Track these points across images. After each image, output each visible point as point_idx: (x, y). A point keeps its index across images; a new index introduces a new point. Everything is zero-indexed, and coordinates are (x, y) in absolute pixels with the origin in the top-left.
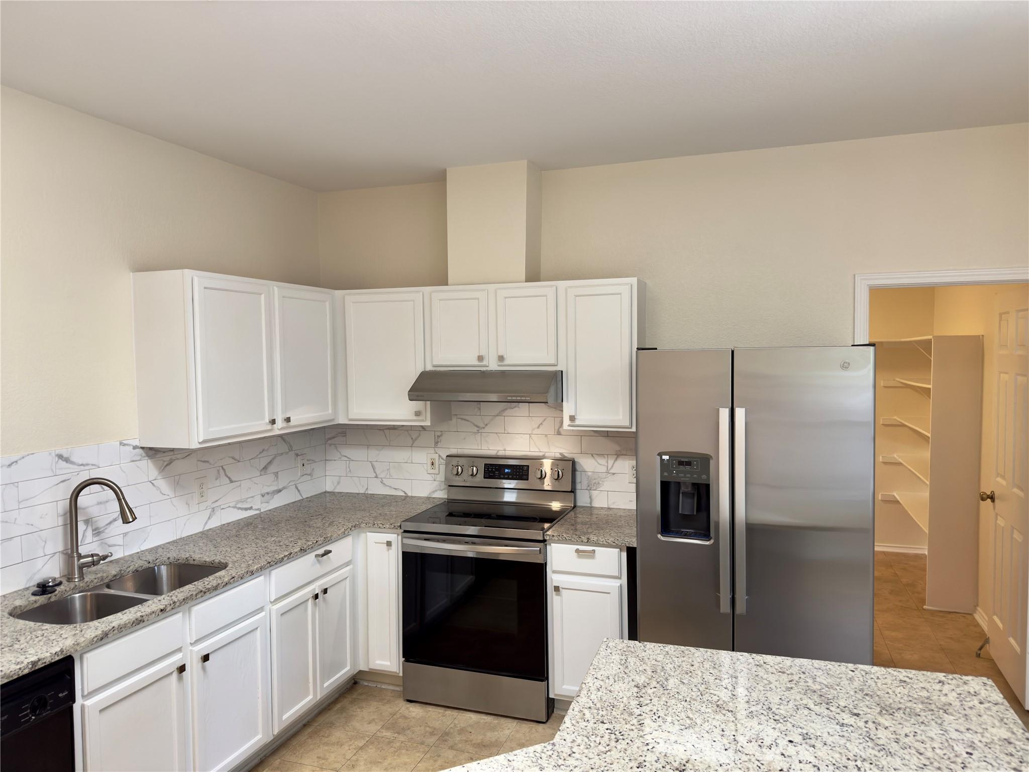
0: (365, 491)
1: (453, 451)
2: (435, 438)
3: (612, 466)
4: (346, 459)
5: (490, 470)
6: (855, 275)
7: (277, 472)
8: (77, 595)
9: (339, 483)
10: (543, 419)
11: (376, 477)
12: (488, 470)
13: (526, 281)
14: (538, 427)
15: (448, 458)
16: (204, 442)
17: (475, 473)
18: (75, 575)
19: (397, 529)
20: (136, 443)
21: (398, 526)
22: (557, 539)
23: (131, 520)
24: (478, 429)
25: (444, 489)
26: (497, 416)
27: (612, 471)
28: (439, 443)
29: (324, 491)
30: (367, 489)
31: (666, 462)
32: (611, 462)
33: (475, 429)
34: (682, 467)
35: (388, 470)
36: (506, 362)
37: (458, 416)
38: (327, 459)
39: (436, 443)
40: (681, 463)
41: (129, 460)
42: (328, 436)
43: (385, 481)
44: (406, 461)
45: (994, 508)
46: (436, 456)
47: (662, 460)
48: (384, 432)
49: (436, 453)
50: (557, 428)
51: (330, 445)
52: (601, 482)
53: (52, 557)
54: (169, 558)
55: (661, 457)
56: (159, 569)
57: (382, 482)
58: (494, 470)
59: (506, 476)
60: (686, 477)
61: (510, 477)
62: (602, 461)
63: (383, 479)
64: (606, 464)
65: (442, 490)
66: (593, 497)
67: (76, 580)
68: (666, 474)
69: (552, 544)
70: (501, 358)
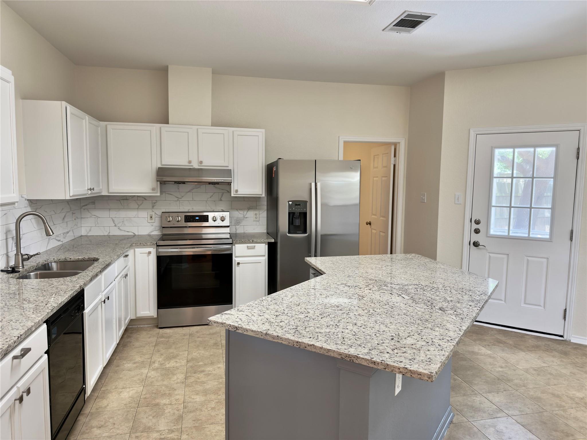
0: (108, 234)
1: (164, 211)
2: (152, 204)
3: (246, 214)
4: (95, 217)
5: (188, 218)
6: (339, 137)
7: (67, 222)
8: (32, 274)
9: (90, 230)
10: (213, 193)
11: (115, 226)
12: (187, 218)
13: (212, 126)
14: (211, 197)
15: (163, 213)
16: (73, 196)
17: (180, 220)
18: (20, 265)
19: (155, 245)
20: (26, 197)
21: (155, 244)
22: (239, 242)
23: (52, 234)
24: (178, 199)
25: (158, 230)
26: (189, 192)
27: (246, 216)
28: (155, 206)
29: (81, 235)
30: (109, 232)
31: (290, 205)
32: (245, 212)
33: (176, 199)
34: (297, 206)
35: (123, 222)
36: (203, 164)
37: (166, 193)
38: (82, 217)
39: (153, 207)
40: (296, 205)
41: (24, 207)
42: (82, 205)
43: (121, 228)
44: (134, 216)
45: (371, 227)
46: (153, 213)
47: (289, 204)
48: (120, 201)
49: (153, 212)
50: (220, 198)
51: (84, 209)
52: (241, 222)
53: (3, 256)
54: (54, 259)
55: (289, 203)
56: (51, 264)
57: (119, 228)
58: (190, 218)
59: (196, 221)
60: (297, 210)
61: (199, 221)
62: (241, 212)
63: (120, 227)
64: (243, 214)
65: (156, 231)
66: (237, 229)
67: (21, 267)
68: (290, 209)
69: (236, 245)
70: (201, 162)
